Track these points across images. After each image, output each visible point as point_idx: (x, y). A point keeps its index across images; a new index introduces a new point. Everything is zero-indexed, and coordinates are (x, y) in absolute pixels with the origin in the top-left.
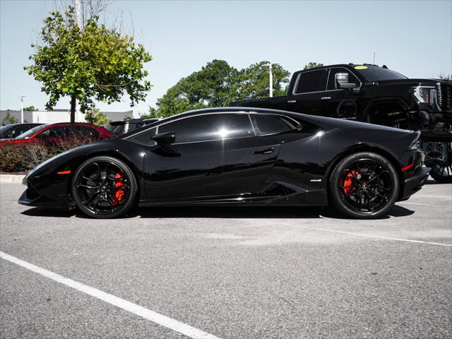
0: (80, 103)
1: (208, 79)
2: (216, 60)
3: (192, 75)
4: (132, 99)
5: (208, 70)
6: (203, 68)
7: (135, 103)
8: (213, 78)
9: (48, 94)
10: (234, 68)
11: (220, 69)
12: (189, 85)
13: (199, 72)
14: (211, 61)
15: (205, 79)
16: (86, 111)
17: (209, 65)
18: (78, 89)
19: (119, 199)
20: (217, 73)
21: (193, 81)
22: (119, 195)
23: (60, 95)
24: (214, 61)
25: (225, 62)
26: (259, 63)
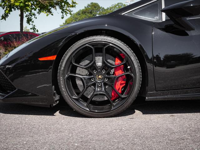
0: (26, 16)
1: (88, 13)
2: (92, 3)
3: (79, 11)
4: (63, 13)
5: (88, 8)
6: (85, 7)
7: (65, 15)
8: (91, 13)
9: (4, 8)
10: (103, 7)
11: (95, 7)
12: (77, 17)
13: (83, 10)
14: (90, 3)
15: (86, 14)
16: (31, 23)
17: (89, 5)
18: (27, 3)
19: (120, 91)
20: (93, 10)
21: (80, 14)
22: (119, 86)
23: (13, 9)
24: (91, 3)
25: (97, 4)
26: (116, 4)
